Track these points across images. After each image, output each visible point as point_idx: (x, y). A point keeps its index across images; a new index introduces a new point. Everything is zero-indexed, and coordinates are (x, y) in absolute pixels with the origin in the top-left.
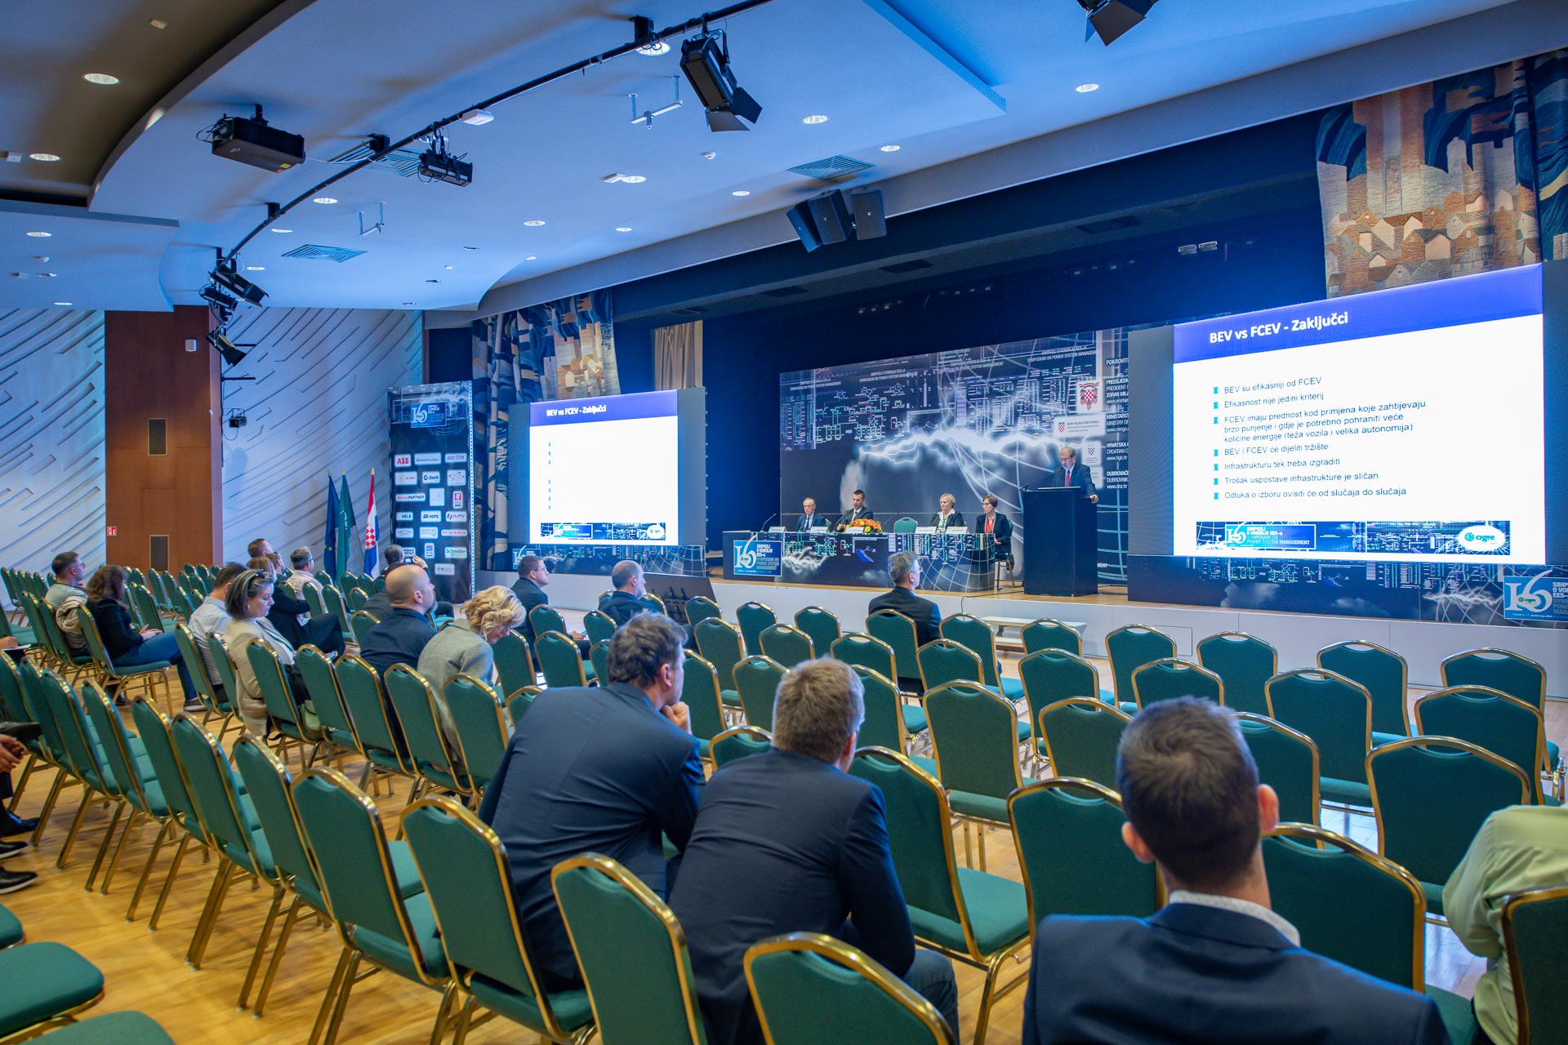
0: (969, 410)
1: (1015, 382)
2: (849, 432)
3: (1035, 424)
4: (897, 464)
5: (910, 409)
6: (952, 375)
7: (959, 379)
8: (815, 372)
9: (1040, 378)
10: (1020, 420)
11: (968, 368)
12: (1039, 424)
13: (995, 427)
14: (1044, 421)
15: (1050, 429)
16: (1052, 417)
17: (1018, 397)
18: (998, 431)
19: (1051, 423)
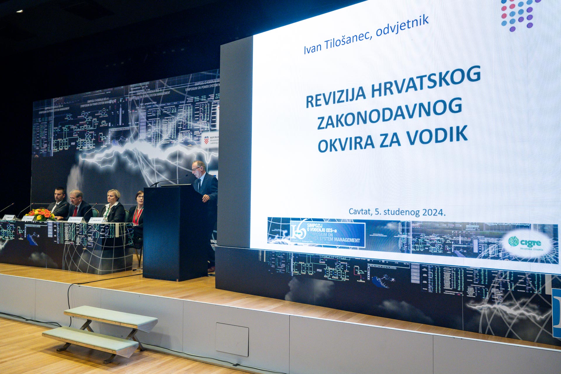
0: (147, 128)
1: (177, 106)
2: (73, 144)
3: (189, 138)
4: (102, 167)
5: (111, 127)
6: (138, 102)
7: (142, 104)
8: (54, 100)
9: (193, 103)
10: (180, 135)
11: (147, 96)
12: (192, 138)
13: (164, 140)
14: (195, 136)
15: (199, 142)
16: (201, 133)
17: (179, 117)
18: (165, 143)
19: (200, 137)
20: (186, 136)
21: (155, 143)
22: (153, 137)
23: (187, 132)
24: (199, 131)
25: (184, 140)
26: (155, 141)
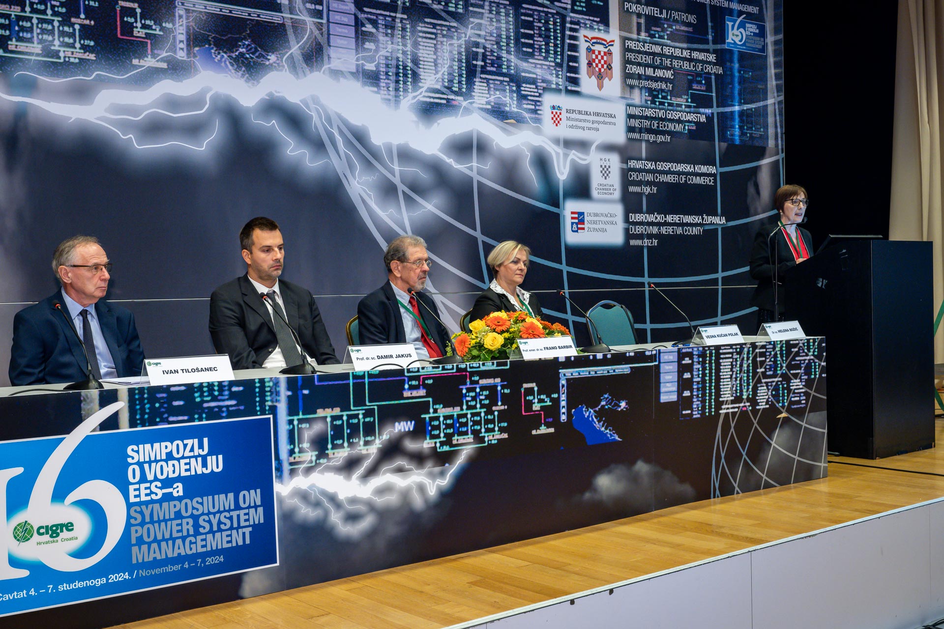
4: (143, 148)
10: (479, 85)
12: (515, 102)
13: (426, 91)
14: (525, 97)
15: (537, 116)
16: (540, 91)
17: (473, 31)
18: (432, 100)
19: (538, 104)
20: (498, 93)
21: (392, 93)
22: (387, 74)
23: (502, 82)
24: (534, 87)
25: (493, 104)
26: (392, 86)
